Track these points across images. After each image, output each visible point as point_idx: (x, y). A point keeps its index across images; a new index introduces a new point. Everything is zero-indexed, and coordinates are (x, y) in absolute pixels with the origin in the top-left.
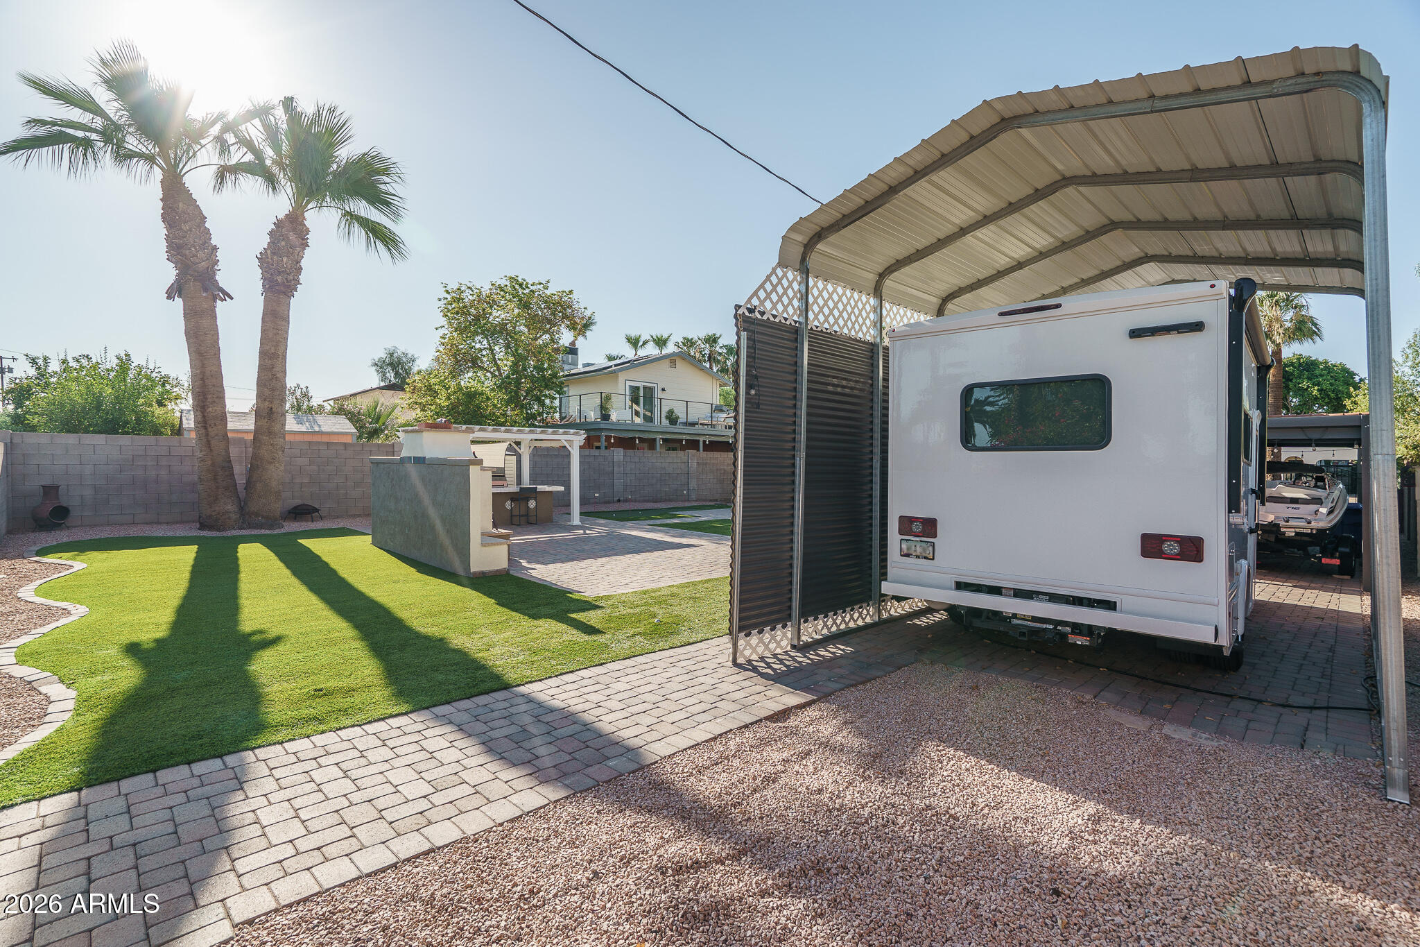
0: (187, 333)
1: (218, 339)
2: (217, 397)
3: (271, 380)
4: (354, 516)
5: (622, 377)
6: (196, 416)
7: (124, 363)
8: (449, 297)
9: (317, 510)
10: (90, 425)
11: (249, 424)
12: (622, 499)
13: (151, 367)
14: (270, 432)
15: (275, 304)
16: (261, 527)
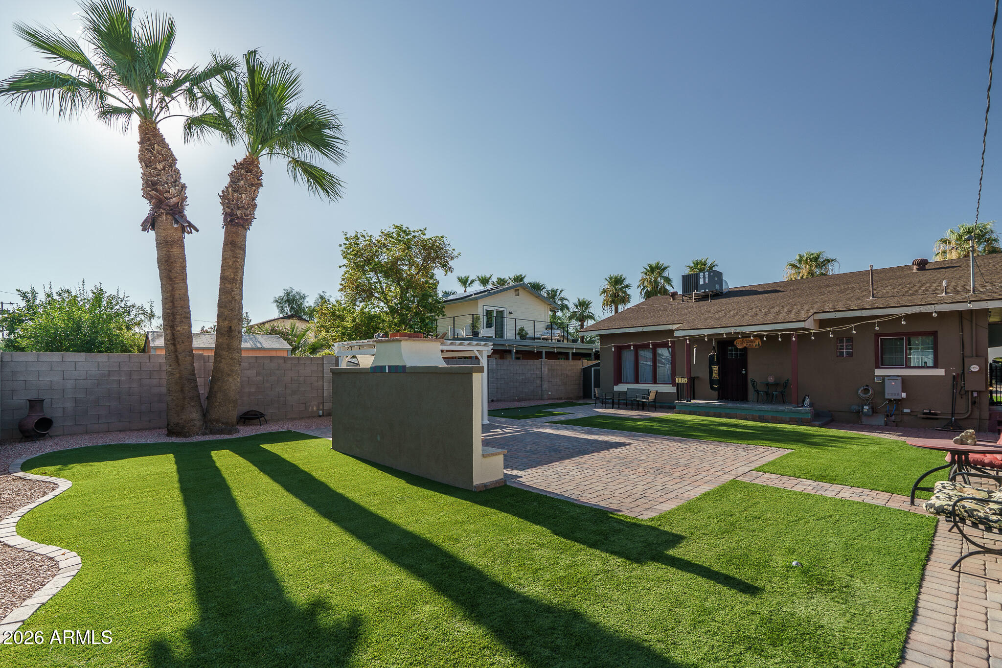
0: (159, 261)
1: (186, 266)
2: (185, 317)
3: (231, 302)
4: (292, 419)
5: (481, 303)
6: (166, 335)
7: (99, 295)
8: (347, 242)
9: (262, 415)
10: (71, 346)
11: (211, 342)
12: (495, 399)
13: (121, 296)
14: (229, 348)
15: (234, 235)
16: (221, 432)
